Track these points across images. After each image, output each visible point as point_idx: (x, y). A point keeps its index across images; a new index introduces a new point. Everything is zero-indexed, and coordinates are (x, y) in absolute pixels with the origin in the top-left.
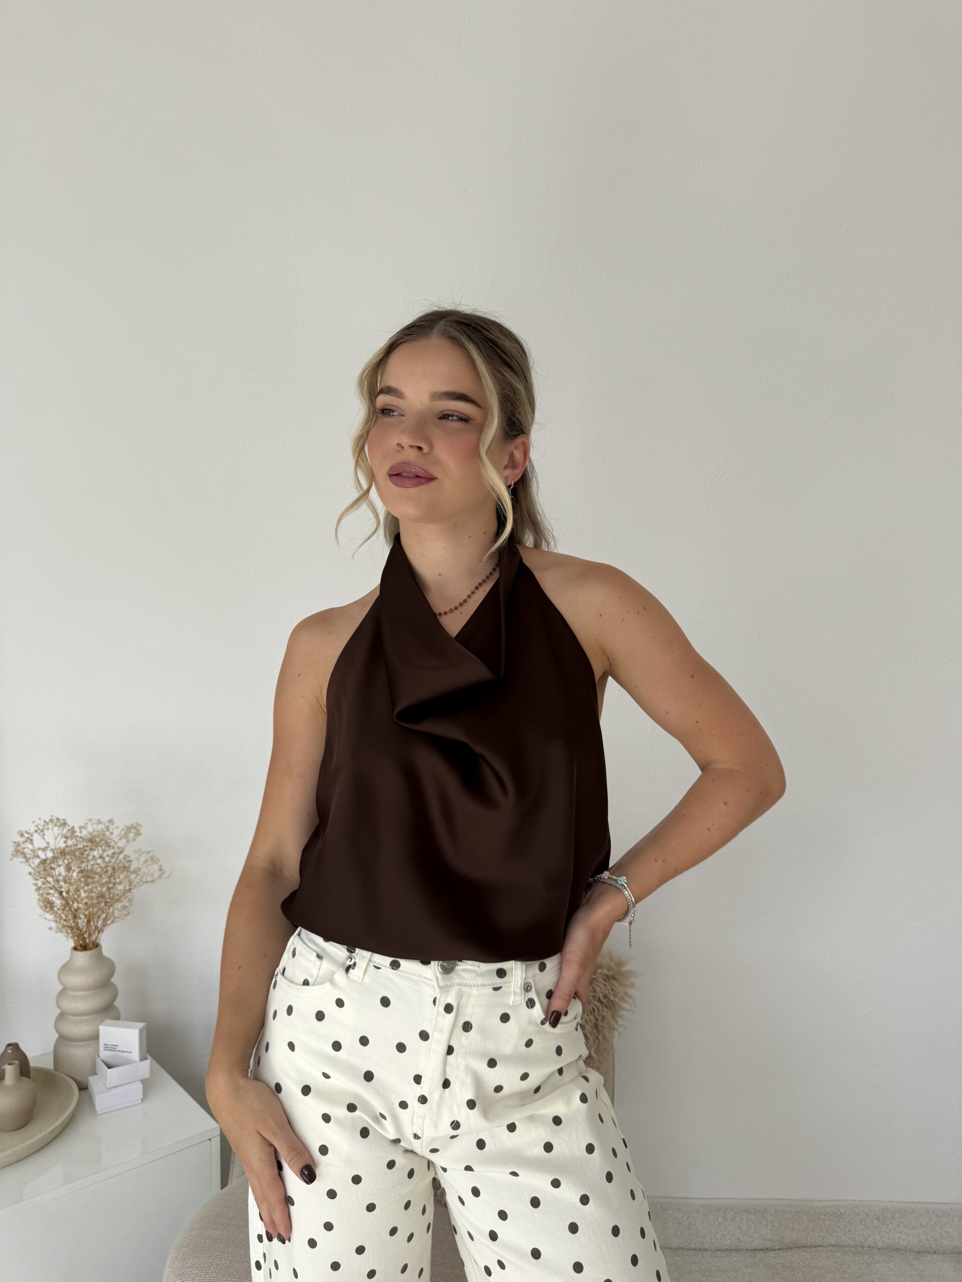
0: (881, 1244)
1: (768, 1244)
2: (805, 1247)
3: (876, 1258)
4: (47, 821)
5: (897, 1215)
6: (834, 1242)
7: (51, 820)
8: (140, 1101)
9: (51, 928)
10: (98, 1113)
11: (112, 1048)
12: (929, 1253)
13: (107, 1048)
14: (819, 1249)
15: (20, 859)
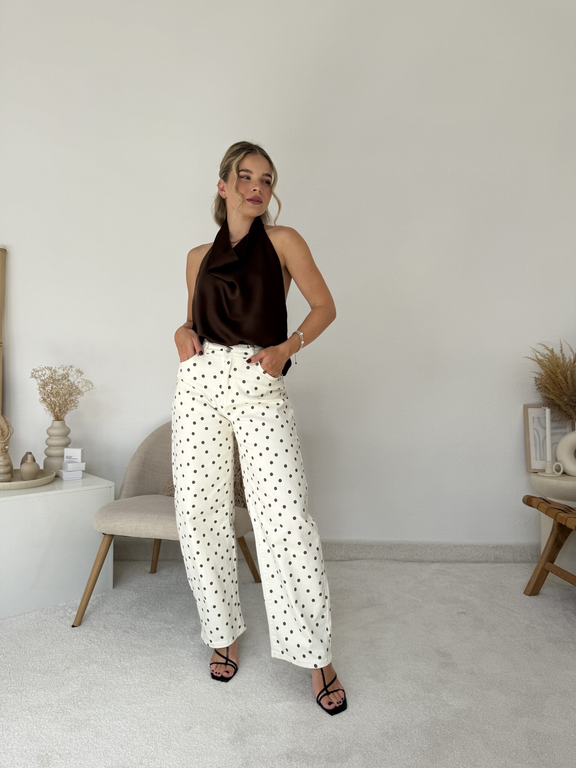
0: (390, 558)
1: (343, 559)
2: (358, 559)
3: (387, 563)
4: (44, 368)
5: (397, 546)
6: (370, 558)
7: (45, 368)
8: (81, 478)
9: (45, 409)
10: (64, 480)
11: (70, 457)
12: (409, 561)
13: (67, 457)
14: (364, 560)
15: (34, 378)
